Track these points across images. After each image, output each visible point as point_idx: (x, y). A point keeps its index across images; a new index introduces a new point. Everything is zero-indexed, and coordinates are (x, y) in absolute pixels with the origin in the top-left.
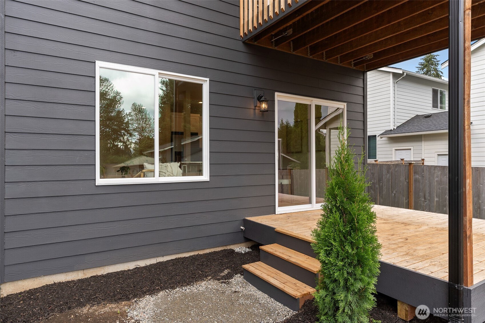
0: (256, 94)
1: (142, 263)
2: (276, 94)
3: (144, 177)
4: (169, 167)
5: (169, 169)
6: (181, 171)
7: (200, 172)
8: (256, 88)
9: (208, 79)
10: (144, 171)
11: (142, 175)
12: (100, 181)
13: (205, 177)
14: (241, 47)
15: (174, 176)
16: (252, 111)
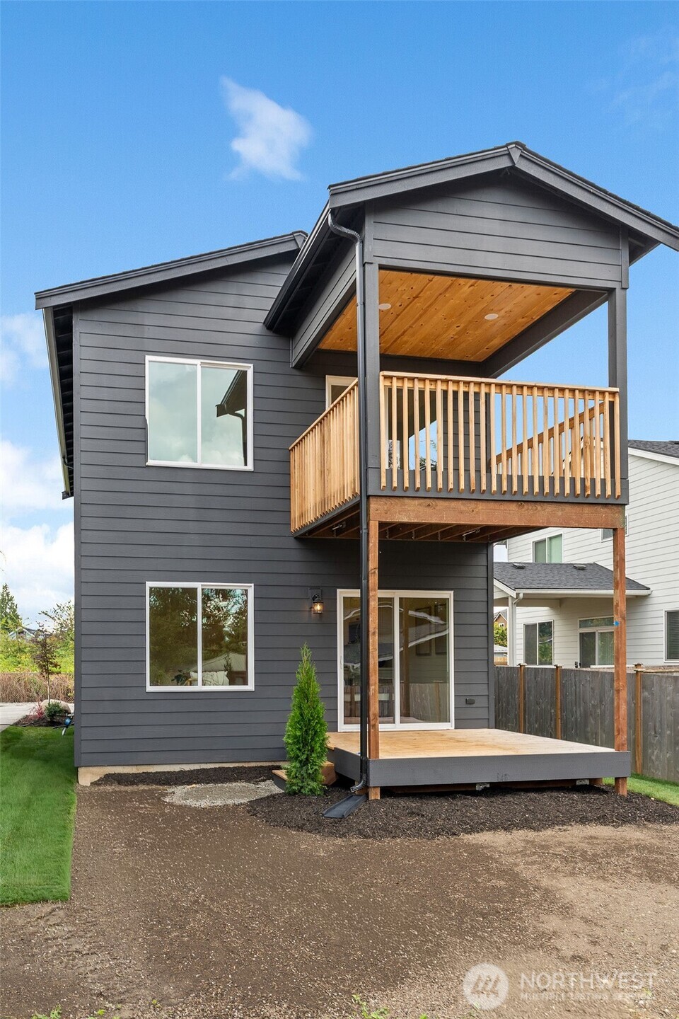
0: (311, 593)
1: (187, 768)
2: (338, 590)
3: (191, 685)
4: (215, 675)
5: (215, 678)
6: (227, 680)
7: (245, 683)
8: (312, 588)
9: (252, 585)
10: (190, 679)
11: (189, 683)
12: (150, 689)
13: (250, 687)
14: (292, 543)
15: (219, 685)
16: (307, 613)
